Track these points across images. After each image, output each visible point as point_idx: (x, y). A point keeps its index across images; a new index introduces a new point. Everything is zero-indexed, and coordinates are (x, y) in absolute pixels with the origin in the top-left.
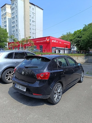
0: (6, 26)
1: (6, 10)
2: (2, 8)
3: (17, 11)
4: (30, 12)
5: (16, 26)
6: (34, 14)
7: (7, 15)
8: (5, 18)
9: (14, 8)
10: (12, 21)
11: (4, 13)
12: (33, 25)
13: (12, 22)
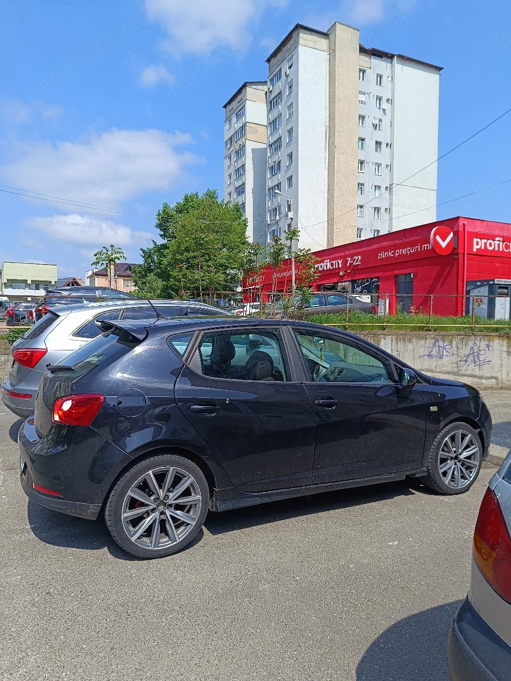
0: (241, 190)
1: (244, 114)
2: (229, 107)
3: (294, 109)
4: (362, 98)
5: (285, 185)
6: (385, 105)
7: (249, 135)
8: (240, 152)
9: (280, 93)
10: (270, 162)
11: (237, 126)
12: (379, 165)
13: (272, 168)
